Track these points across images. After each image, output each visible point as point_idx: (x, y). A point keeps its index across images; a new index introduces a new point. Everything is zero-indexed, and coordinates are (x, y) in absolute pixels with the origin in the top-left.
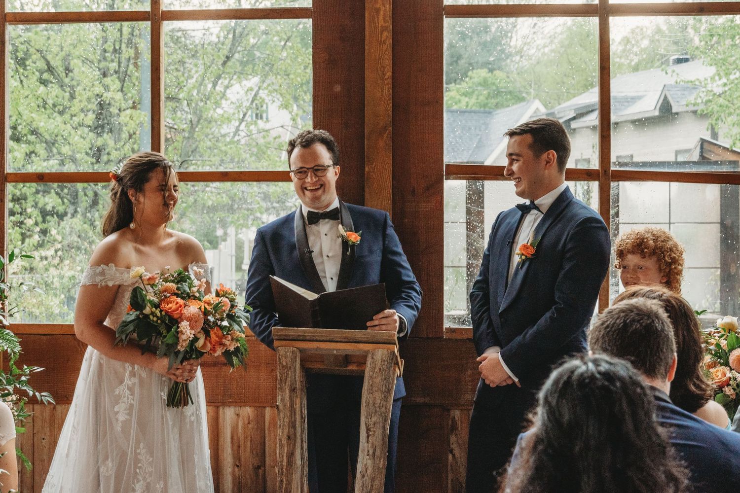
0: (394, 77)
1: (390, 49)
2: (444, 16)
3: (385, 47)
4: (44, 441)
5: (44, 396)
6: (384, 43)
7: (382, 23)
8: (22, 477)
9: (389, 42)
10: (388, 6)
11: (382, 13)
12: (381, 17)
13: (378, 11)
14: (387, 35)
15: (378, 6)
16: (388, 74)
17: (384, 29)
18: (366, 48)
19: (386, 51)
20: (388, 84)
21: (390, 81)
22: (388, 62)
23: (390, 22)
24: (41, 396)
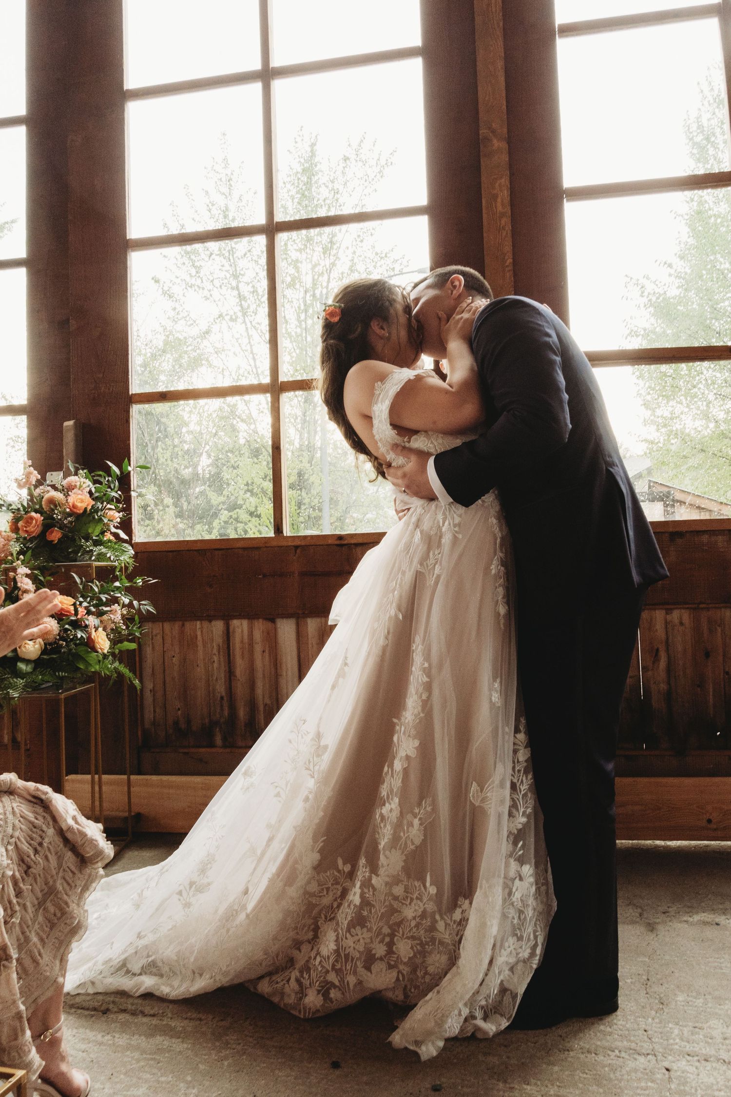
0: (515, 263)
1: (509, 235)
2: (565, 200)
3: (504, 233)
4: (174, 659)
5: (143, 604)
6: (504, 228)
7: (500, 208)
8: (154, 695)
9: (509, 227)
10: (506, 192)
11: (499, 200)
12: (499, 204)
13: (495, 197)
14: (506, 222)
15: (495, 192)
16: (508, 261)
17: (503, 215)
18: (485, 235)
19: (506, 237)
20: (509, 271)
21: (511, 268)
22: (508, 248)
23: (509, 208)
24: (140, 605)
